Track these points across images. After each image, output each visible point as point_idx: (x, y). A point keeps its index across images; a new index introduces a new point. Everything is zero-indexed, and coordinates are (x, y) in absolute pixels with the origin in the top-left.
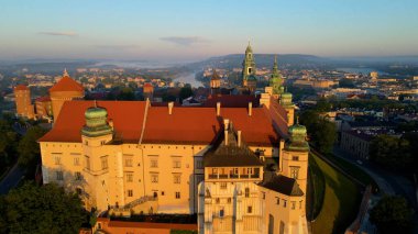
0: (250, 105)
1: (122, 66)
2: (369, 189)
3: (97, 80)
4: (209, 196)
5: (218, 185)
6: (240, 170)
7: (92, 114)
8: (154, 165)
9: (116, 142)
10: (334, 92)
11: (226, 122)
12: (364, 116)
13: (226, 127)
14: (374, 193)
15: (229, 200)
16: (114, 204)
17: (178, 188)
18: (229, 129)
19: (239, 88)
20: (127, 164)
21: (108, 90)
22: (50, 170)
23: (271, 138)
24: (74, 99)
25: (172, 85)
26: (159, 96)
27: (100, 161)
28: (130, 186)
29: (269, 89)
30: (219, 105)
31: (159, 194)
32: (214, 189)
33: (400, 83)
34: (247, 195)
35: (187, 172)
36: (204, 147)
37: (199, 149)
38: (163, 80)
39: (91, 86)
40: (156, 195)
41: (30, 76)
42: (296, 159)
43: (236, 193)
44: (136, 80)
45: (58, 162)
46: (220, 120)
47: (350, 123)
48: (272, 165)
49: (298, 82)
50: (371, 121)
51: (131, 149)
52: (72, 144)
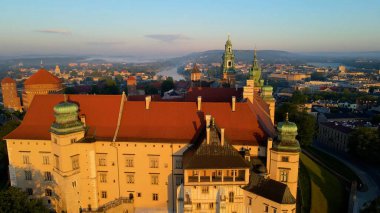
0: (234, 99)
1: (110, 61)
2: (354, 185)
3: (86, 73)
4: (189, 202)
5: (199, 189)
6: (224, 172)
7: (61, 110)
8: (130, 164)
9: (88, 139)
10: (307, 85)
11: (208, 118)
12: (339, 109)
13: (208, 124)
14: (359, 189)
15: (211, 205)
16: (87, 207)
17: (156, 189)
18: (211, 126)
19: (219, 81)
20: (101, 163)
21: (94, 82)
22: (17, 170)
23: (257, 135)
24: (50, 92)
25: (155, 78)
26: (142, 88)
27: (70, 161)
28: (104, 187)
29: (250, 82)
30: (199, 99)
31: (135, 195)
32: (195, 193)
33: (367, 76)
34: (231, 200)
35: (166, 171)
36: (184, 146)
37: (178, 148)
38: (147, 74)
39: (80, 79)
40: (131, 197)
41: (24, 70)
42: (285, 160)
43: (220, 198)
44: (123, 74)
45: (26, 161)
46: (201, 115)
47: (326, 115)
48: (258, 166)
49: (272, 75)
50: (346, 113)
51: (105, 147)
52: (40, 142)
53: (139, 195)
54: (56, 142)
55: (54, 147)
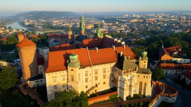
4: (126, 80)
5: (126, 76)
20: (86, 75)
23: (134, 57)
28: (86, 84)
45: (55, 81)
51: (88, 69)
52: (61, 72)
53: (99, 84)
54: (72, 70)
55: (70, 73)
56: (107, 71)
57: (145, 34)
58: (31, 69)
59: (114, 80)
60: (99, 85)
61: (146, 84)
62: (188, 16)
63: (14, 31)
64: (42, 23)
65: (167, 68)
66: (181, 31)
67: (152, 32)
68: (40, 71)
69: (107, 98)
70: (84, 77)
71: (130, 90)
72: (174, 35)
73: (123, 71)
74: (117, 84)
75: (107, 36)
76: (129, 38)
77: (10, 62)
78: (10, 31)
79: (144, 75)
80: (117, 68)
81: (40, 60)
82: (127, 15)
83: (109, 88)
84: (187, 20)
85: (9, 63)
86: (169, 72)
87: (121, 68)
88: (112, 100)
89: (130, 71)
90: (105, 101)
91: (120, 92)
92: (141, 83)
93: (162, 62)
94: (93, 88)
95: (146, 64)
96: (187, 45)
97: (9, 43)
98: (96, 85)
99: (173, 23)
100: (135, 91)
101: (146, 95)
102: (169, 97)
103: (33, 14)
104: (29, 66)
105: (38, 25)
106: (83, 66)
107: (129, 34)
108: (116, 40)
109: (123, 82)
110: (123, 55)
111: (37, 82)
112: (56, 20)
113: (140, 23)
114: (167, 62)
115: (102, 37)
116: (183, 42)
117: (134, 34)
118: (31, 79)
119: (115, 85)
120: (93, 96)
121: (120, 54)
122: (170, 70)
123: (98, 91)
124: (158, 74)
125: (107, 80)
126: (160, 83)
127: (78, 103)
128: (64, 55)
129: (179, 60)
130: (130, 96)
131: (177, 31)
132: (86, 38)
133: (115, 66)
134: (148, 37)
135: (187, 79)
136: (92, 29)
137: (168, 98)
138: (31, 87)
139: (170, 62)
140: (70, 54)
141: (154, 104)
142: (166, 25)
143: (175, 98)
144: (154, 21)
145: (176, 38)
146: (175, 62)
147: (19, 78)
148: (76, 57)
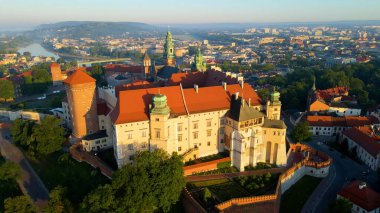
4: (243, 138)
8: (196, 127)
11: (237, 94)
17: (209, 139)
20: (180, 129)
23: (259, 101)
27: (167, 130)
28: (180, 144)
30: (225, 84)
35: (215, 128)
37: (222, 113)
45: (130, 137)
51: (182, 119)
52: (140, 123)
53: (200, 145)
54: (158, 120)
55: (154, 124)
56: (213, 124)
57: (286, 67)
58: (87, 121)
59: (224, 140)
60: (200, 147)
61: (277, 145)
62: (373, 31)
63: (37, 60)
64: (88, 44)
65: (319, 124)
66: (353, 60)
67: (300, 62)
68: (101, 125)
69: (213, 167)
70: (177, 133)
71: (251, 155)
72: (339, 68)
73: (240, 124)
74: (229, 146)
75: (213, 67)
76: (254, 73)
77: (45, 112)
78: (28, 61)
79: (275, 130)
80: (229, 119)
81: (101, 107)
82: (254, 30)
83: (216, 152)
84: (370, 38)
85: (43, 115)
86: (322, 130)
87: (236, 118)
88: (221, 170)
89: (251, 124)
90: (210, 172)
91: (234, 158)
92: (269, 143)
93: (312, 114)
94: (190, 151)
95: (279, 112)
96: (360, 85)
97: (36, 81)
98: (196, 147)
99: (340, 46)
100: (259, 157)
101: (278, 163)
102: (316, 167)
103: (68, 27)
104: (85, 116)
105: (81, 49)
106: (174, 115)
107: (254, 66)
108: (228, 74)
109: (239, 140)
110: (240, 98)
111: (97, 143)
112: (115, 38)
113: (278, 44)
114: (320, 113)
115: (205, 69)
116: (353, 79)
117: (264, 66)
118: (87, 138)
119: (227, 148)
120: (190, 163)
121: (234, 96)
122: (323, 128)
123: (199, 156)
124: (301, 132)
125: (214, 140)
126: (303, 147)
127: (169, 168)
128: (144, 97)
129: (341, 110)
130: (251, 165)
131: (346, 61)
132: (176, 70)
133: (226, 115)
134: (290, 71)
135: (350, 141)
136: (184, 56)
137: (314, 170)
138: (88, 150)
139: (326, 113)
140: (153, 96)
141: (289, 177)
142: (327, 48)
143: (326, 170)
144: (305, 42)
145: (343, 73)
146: (334, 114)
147: (67, 136)
148: (164, 98)
